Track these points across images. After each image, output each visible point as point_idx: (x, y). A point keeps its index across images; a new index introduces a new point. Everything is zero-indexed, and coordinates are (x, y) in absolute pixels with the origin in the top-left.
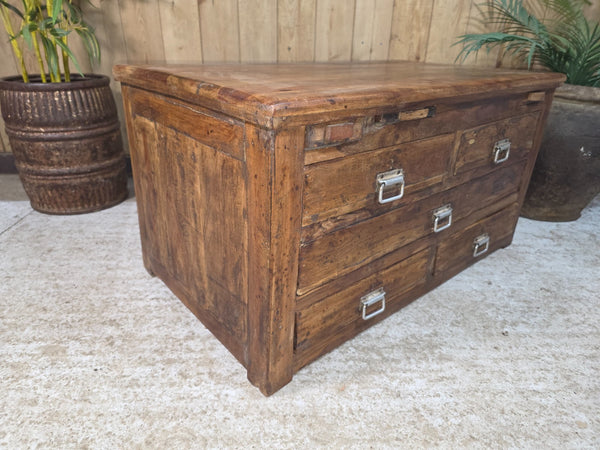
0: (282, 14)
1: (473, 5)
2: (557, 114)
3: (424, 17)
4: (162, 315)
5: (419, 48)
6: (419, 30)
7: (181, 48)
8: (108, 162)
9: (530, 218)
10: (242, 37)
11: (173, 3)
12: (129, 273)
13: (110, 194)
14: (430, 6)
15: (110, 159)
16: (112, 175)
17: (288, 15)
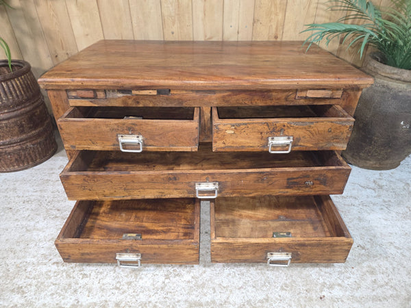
0: (164, 5)
2: (384, 92)
3: (280, 4)
4: (57, 282)
5: (277, 29)
6: (276, 14)
7: (87, 35)
8: (33, 132)
10: (135, 25)
12: (42, 235)
13: (39, 154)
15: (35, 129)
16: (39, 140)
17: (170, 6)
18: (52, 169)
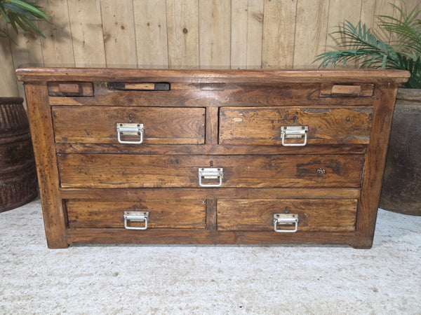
0: (171, 48)
1: (328, 35)
3: (288, 47)
6: (284, 57)
8: (10, 168)
9: (404, 213)
11: (84, 42)
14: (292, 39)
16: (14, 180)
17: (177, 48)
18: (22, 214)
